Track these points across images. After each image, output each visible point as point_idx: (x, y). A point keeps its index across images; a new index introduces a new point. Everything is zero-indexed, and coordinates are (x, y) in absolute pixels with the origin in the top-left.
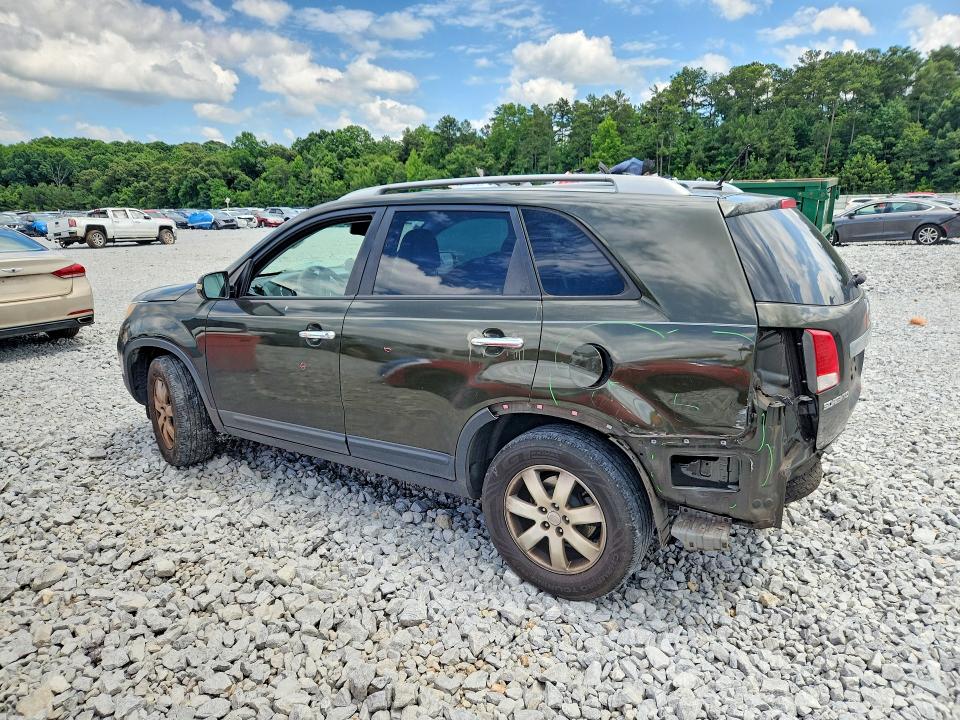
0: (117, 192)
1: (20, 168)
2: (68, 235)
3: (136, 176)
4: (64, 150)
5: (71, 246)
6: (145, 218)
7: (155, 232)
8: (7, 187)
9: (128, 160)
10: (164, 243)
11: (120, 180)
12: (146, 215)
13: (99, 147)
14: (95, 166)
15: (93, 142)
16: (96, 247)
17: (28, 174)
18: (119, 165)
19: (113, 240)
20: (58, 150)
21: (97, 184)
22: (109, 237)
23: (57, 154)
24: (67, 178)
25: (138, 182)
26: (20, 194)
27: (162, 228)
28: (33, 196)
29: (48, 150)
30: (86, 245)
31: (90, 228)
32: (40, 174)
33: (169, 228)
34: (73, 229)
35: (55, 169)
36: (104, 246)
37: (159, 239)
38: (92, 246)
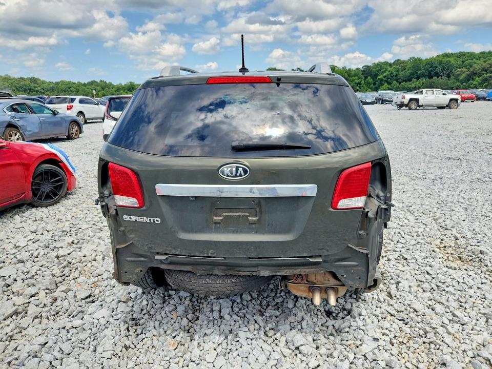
0: (473, 80)
1: (427, 70)
2: (400, 103)
3: (486, 71)
4: (452, 60)
5: (402, 109)
6: (444, 94)
7: (447, 102)
8: (418, 80)
9: (485, 62)
10: (450, 108)
11: (476, 73)
12: (444, 93)
13: (472, 56)
14: (465, 66)
15: (468, 53)
16: (412, 109)
17: (430, 73)
18: (478, 66)
19: (421, 106)
20: (448, 59)
21: (463, 76)
22: (420, 104)
23: (447, 61)
24: (448, 74)
25: (486, 74)
26: (423, 83)
27: (451, 100)
28: (428, 84)
29: (443, 60)
30: (408, 108)
31: (411, 100)
32: (435, 73)
33: (456, 100)
34: (403, 100)
35: (444, 70)
36: (416, 109)
37: (448, 106)
38: (410, 109)
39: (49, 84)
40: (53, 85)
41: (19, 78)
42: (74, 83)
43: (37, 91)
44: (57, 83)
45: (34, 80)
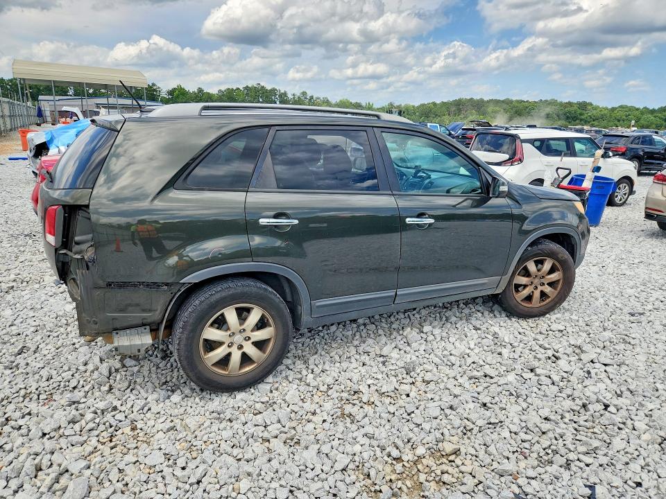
39: (601, 111)
40: (606, 112)
41: (566, 103)
42: (637, 109)
43: (581, 120)
44: (613, 109)
45: (583, 106)
